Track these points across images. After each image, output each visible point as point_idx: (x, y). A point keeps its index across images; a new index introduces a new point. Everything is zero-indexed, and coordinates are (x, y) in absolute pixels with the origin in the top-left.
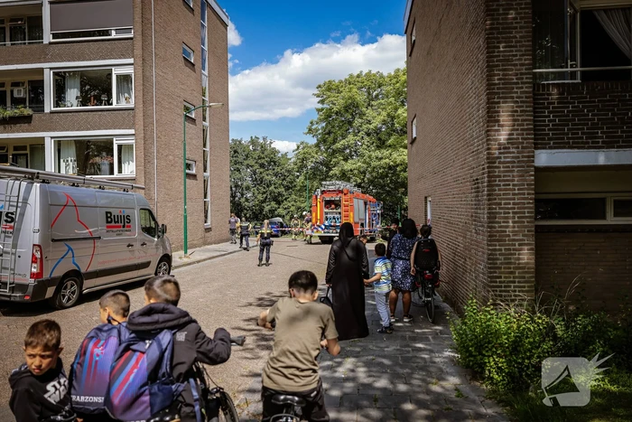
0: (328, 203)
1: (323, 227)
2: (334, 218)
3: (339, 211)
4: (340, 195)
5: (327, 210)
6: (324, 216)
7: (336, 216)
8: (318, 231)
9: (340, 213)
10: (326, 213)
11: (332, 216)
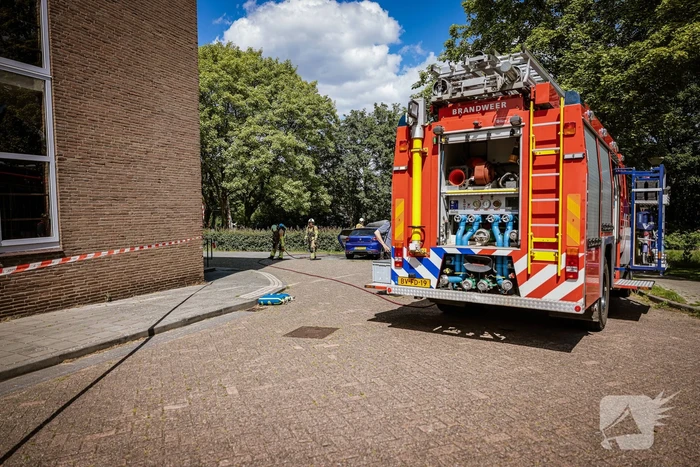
0: (461, 160)
1: (436, 261)
2: (485, 224)
3: (510, 189)
4: (516, 113)
5: (454, 190)
6: (444, 215)
7: (493, 213)
8: (414, 276)
9: (512, 201)
10: (452, 203)
11: (475, 214)
